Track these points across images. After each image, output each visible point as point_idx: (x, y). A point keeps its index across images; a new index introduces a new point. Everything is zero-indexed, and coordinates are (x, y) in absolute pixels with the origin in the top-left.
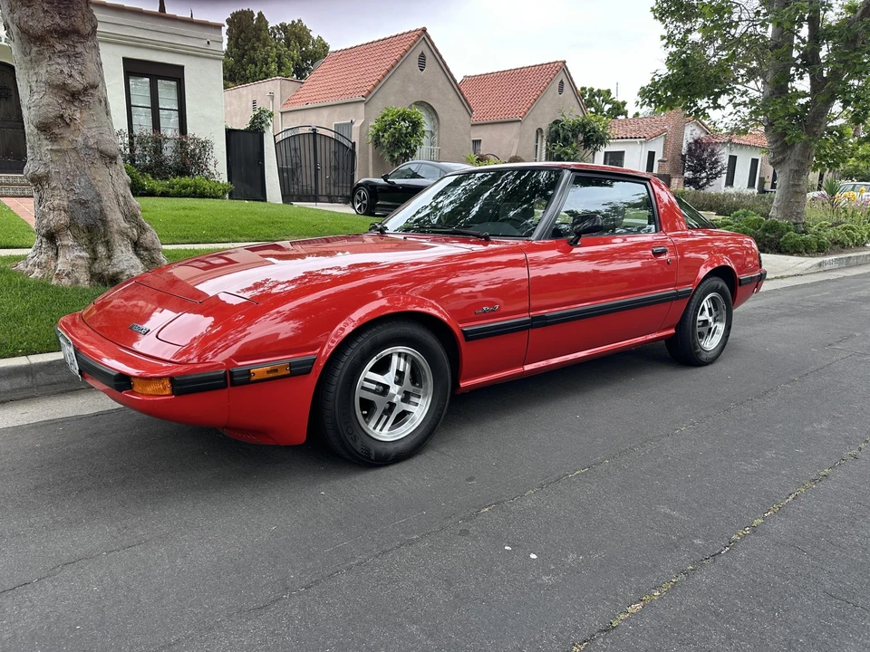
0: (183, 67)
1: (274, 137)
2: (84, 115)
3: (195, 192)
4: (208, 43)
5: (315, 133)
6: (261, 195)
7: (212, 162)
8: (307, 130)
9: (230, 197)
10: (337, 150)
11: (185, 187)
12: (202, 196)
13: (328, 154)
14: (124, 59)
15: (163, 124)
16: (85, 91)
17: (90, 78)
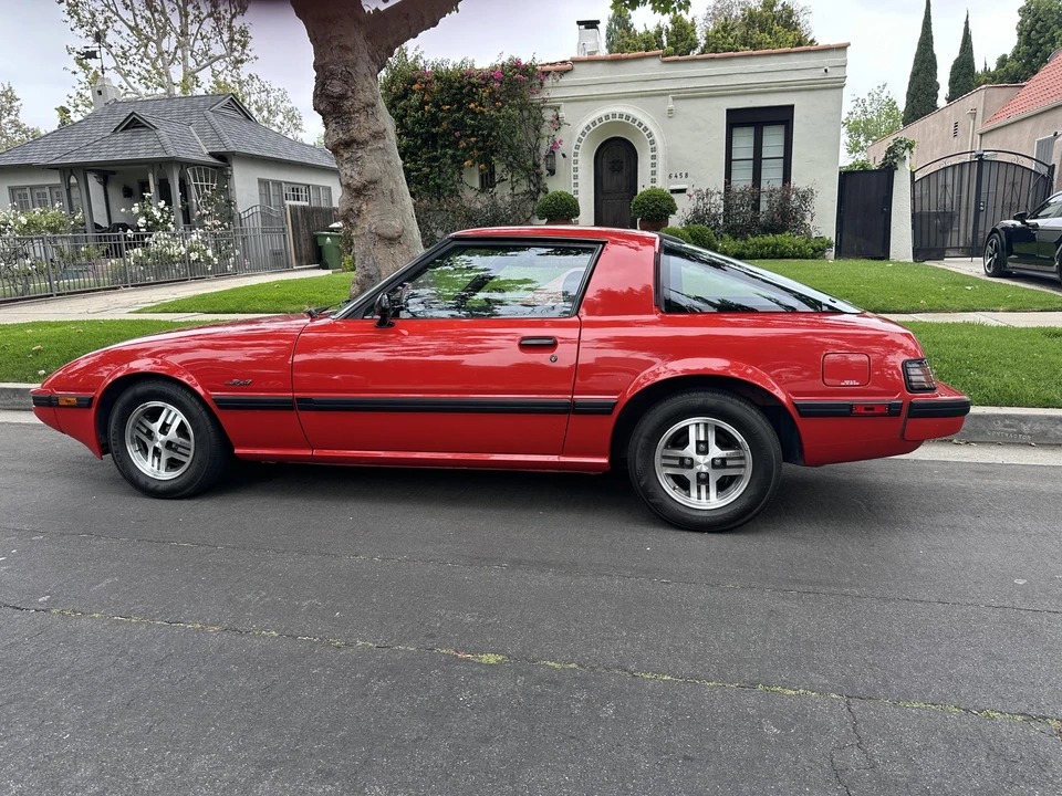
0: (791, 108)
1: (913, 174)
2: (370, 205)
3: (773, 252)
4: (826, 71)
5: (981, 160)
6: (881, 251)
7: (809, 216)
8: (967, 158)
9: (839, 255)
10: (1018, 179)
11: (762, 247)
12: (782, 256)
13: (1001, 188)
14: (728, 111)
15: (764, 176)
16: (365, 186)
17: (367, 176)
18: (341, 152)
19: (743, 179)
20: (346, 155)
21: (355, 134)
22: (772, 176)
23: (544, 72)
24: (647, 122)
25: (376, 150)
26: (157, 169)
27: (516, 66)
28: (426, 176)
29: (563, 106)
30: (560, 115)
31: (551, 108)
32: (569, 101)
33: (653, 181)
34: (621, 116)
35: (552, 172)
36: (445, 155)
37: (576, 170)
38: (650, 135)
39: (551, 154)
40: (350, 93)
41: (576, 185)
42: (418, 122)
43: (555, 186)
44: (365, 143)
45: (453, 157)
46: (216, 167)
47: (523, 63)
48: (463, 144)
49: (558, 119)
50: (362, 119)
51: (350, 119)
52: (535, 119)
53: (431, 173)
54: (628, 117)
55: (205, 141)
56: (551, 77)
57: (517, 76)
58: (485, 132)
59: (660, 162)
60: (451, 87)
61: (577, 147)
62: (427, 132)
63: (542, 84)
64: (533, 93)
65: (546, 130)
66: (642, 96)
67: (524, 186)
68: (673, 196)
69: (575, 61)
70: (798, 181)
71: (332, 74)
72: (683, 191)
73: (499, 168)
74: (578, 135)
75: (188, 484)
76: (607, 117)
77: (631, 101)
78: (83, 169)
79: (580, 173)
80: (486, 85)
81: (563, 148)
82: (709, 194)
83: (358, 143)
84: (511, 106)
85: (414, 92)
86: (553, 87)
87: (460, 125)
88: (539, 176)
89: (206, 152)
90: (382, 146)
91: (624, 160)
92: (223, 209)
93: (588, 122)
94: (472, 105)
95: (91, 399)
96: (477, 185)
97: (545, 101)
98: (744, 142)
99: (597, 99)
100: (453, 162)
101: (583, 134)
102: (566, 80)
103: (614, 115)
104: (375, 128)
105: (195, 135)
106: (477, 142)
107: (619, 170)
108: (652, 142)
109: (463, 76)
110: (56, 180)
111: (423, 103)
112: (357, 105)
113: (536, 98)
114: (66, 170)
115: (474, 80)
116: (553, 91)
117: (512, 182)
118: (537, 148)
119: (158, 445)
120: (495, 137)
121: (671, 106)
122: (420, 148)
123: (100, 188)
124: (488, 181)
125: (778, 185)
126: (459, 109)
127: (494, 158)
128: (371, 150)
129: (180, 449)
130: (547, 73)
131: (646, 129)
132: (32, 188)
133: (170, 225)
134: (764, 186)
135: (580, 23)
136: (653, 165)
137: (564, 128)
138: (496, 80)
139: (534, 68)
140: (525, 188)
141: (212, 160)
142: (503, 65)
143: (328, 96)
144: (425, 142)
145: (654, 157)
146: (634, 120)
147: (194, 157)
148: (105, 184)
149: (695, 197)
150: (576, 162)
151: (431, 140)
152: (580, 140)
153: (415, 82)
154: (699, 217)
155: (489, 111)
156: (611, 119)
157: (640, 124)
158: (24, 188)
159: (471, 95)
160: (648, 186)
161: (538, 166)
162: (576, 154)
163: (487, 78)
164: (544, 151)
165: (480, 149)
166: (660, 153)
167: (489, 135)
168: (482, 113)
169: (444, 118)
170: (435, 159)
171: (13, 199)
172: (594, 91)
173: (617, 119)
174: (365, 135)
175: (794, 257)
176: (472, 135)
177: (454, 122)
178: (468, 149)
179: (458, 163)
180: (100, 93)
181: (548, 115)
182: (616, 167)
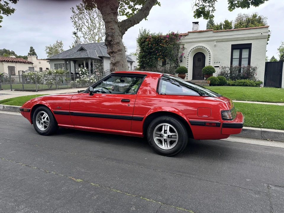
0: (251, 44)
2: (117, 68)
3: (243, 84)
4: (262, 34)
6: (279, 85)
7: (255, 75)
9: (265, 85)
11: (240, 83)
12: (246, 86)
14: (232, 45)
15: (242, 63)
16: (116, 63)
17: (116, 60)
18: (111, 54)
19: (236, 63)
20: (112, 55)
21: (114, 50)
22: (245, 63)
23: (180, 36)
24: (208, 48)
25: (119, 54)
26: (86, 60)
27: (173, 34)
28: (148, 62)
29: (185, 44)
30: (184, 46)
31: (182, 45)
32: (187, 43)
33: (210, 64)
34: (201, 46)
35: (181, 61)
36: (153, 57)
37: (188, 61)
38: (209, 52)
39: (181, 57)
40: (113, 40)
41: (188, 65)
42: (147, 49)
43: (182, 65)
44: (116, 52)
45: (155, 58)
46: (100, 60)
47: (175, 33)
48: (158, 54)
49: (184, 47)
50: (116, 46)
51: (113, 46)
52: (177, 48)
53: (149, 61)
54: (203, 47)
55: (98, 53)
56: (182, 37)
57: (173, 37)
58: (164, 51)
59: (212, 59)
60: (156, 40)
61: (188, 55)
62: (149, 51)
63: (180, 39)
64: (177, 41)
65: (180, 50)
66: (207, 41)
67: (173, 65)
68: (215, 68)
69: (189, 32)
70: (252, 65)
71: (109, 35)
72: (218, 67)
73: (167, 60)
74: (189, 52)
75: (47, 132)
76: (197, 47)
77: (203, 42)
78: (70, 60)
79: (189, 62)
80: (165, 39)
81: (184, 55)
82: (225, 68)
83: (115, 52)
84: (171, 44)
85: (146, 41)
86: (183, 39)
87: (157, 49)
88: (178, 62)
89: (98, 56)
90: (120, 53)
91: (202, 58)
92: (101, 70)
93: (192, 48)
94: (161, 44)
95: (30, 110)
96: (161, 65)
97: (180, 43)
98: (236, 54)
99: (195, 42)
100: (155, 59)
101: (190, 51)
102: (186, 37)
103: (199, 46)
104: (119, 49)
105: (96, 52)
106: (162, 54)
107: (200, 61)
108: (210, 53)
109: (159, 37)
110: (64, 62)
111: (149, 44)
112: (115, 43)
113: (178, 42)
114: (66, 60)
115: (162, 38)
116: (183, 40)
117: (171, 64)
118: (178, 55)
119: (42, 122)
120: (166, 53)
121: (215, 44)
122: (147, 55)
123: (74, 64)
124: (164, 64)
125: (246, 65)
126: (157, 45)
127: (166, 58)
128: (118, 54)
129: (47, 123)
130: (181, 36)
131: (208, 50)
132: (59, 64)
133: (87, 73)
134: (242, 66)
135: (193, 23)
136: (210, 60)
137: (185, 50)
138: (168, 38)
139: (178, 34)
140: (174, 65)
141: (99, 58)
142: (170, 34)
143: (108, 41)
144: (148, 54)
145: (210, 57)
146: (205, 48)
147: (94, 57)
148: (75, 64)
149: (221, 68)
150: (188, 59)
151: (150, 53)
152: (189, 53)
153: (147, 39)
154: (222, 74)
155: (165, 46)
156: (198, 47)
157: (206, 49)
158: (57, 64)
159: (161, 42)
160: (208, 65)
161: (178, 60)
162: (188, 57)
163: (165, 37)
164: (179, 56)
165: (163, 55)
166: (212, 56)
167: (165, 52)
168: (163, 46)
169: (154, 48)
170: (151, 58)
171: (55, 67)
172: (194, 40)
173: (200, 47)
174: (116, 50)
175: (250, 86)
176: (160, 52)
177: (156, 49)
178: (159, 55)
179: (156, 59)
180: (76, 42)
181: (181, 46)
182: (199, 60)
